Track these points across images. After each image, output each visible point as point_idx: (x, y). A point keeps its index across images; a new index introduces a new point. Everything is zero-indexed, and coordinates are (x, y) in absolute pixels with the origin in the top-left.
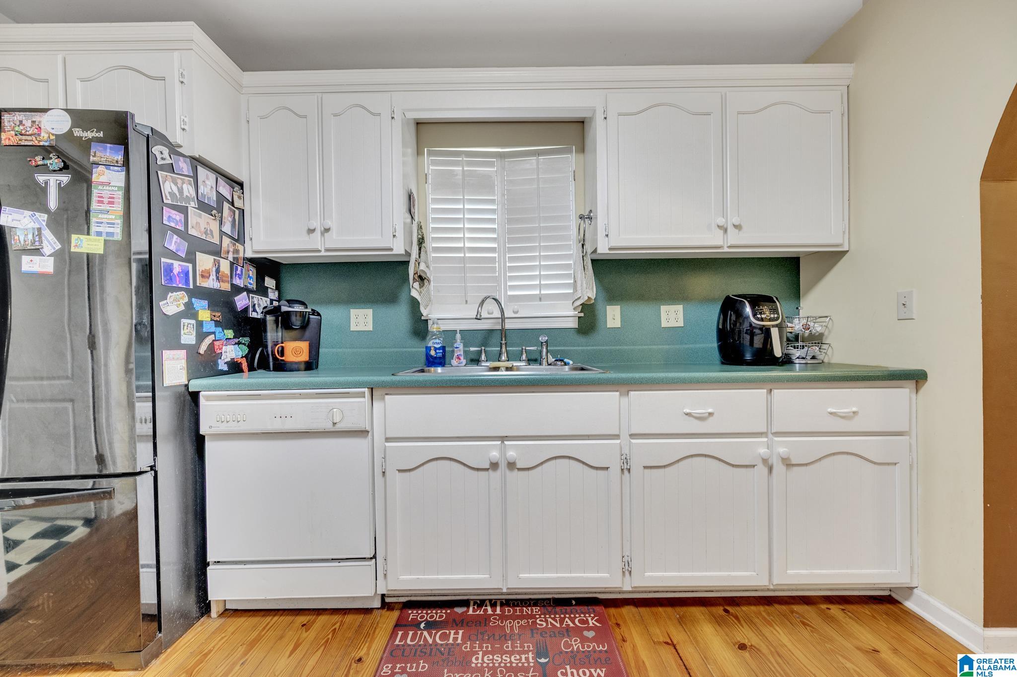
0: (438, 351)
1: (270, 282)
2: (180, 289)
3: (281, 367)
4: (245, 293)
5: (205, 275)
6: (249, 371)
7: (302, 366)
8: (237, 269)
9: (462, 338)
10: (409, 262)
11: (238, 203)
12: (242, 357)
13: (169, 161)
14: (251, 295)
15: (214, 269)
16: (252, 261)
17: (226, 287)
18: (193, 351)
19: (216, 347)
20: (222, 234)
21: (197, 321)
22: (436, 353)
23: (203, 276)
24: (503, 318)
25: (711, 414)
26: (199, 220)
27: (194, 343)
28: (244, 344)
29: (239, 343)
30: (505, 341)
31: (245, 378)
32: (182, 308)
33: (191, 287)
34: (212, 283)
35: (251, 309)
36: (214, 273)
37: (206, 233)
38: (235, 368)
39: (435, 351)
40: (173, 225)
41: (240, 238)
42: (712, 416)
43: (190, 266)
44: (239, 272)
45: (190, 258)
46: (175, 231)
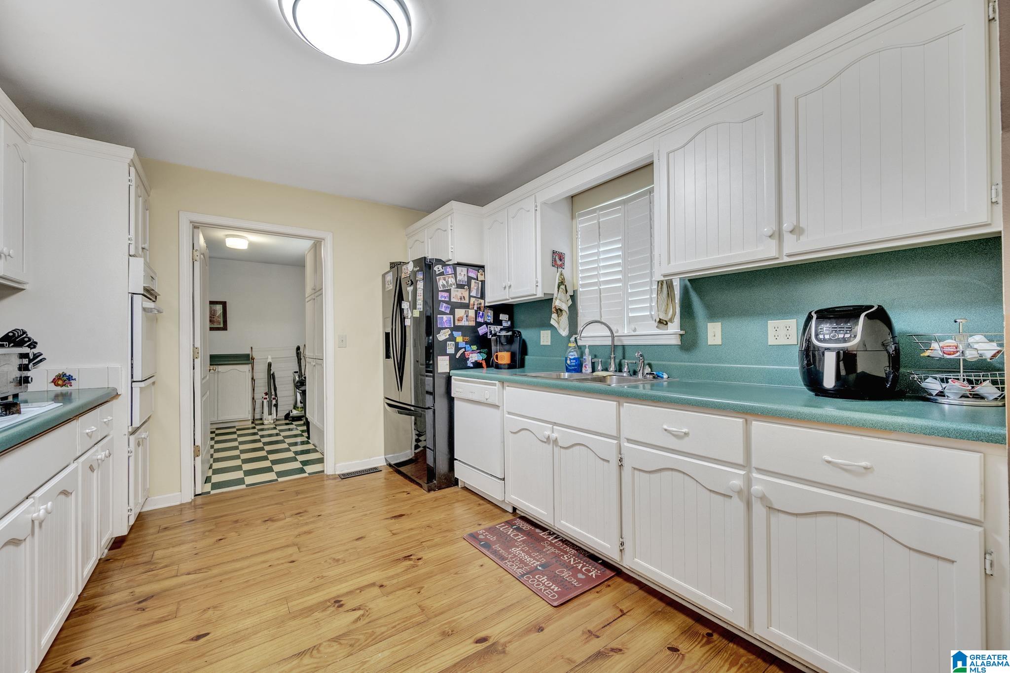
0: (572, 361)
1: (503, 317)
2: (447, 328)
3: (498, 367)
4: (485, 325)
5: (460, 320)
6: (487, 367)
7: (507, 366)
8: (479, 313)
9: (590, 353)
10: (553, 299)
11: (481, 278)
12: (483, 360)
13: (442, 271)
14: (489, 326)
15: (465, 316)
16: (490, 307)
17: (473, 324)
18: (452, 357)
19: (466, 355)
20: (470, 296)
21: (456, 342)
22: (571, 362)
23: (458, 320)
24: (613, 337)
25: (686, 434)
26: (457, 293)
27: (454, 353)
28: (484, 353)
29: (480, 353)
30: (614, 354)
31: (484, 372)
32: (448, 336)
33: (452, 326)
34: (464, 323)
35: (489, 334)
36: (465, 318)
37: (461, 299)
38: (477, 365)
39: (570, 360)
40: (443, 299)
41: (483, 296)
42: (688, 436)
43: (452, 316)
44: (481, 314)
45: (452, 313)
46: (444, 302)
